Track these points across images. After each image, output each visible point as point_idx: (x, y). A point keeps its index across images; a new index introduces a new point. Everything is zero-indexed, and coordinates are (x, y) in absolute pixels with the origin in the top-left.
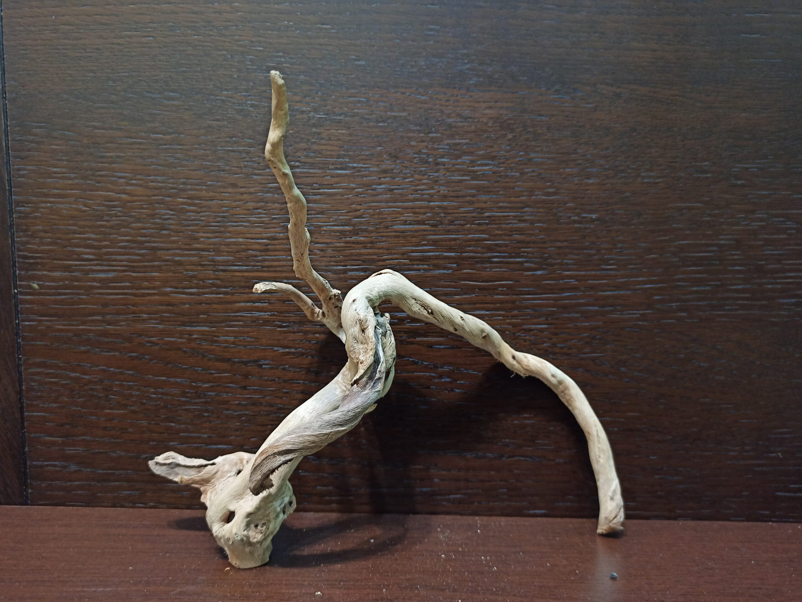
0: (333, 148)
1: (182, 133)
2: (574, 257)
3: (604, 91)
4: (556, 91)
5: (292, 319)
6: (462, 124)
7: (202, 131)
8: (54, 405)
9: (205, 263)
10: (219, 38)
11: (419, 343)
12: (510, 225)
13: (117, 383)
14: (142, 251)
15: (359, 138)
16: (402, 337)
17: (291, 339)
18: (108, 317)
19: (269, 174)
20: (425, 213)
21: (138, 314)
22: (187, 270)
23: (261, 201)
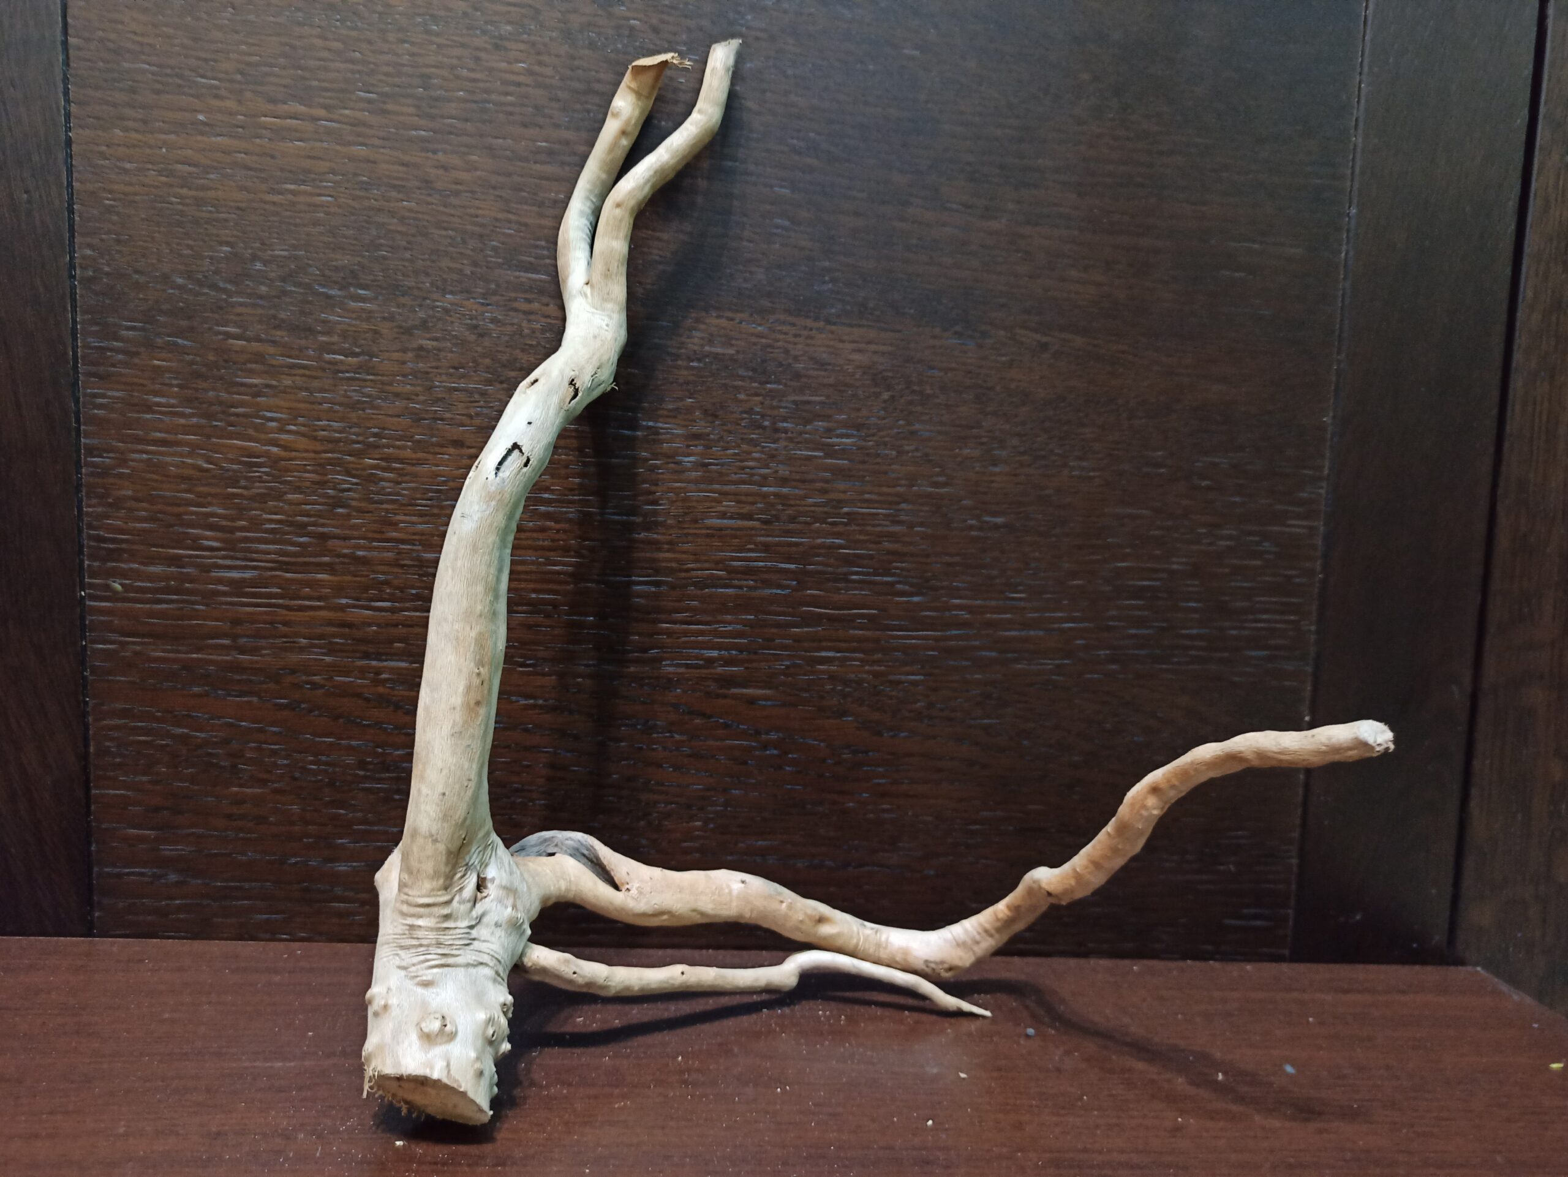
1: (376, 356)
2: (969, 578)
3: (1024, 339)
4: (956, 333)
6: (816, 373)
7: (410, 355)
8: (145, 779)
9: (406, 562)
10: (442, 209)
11: (735, 697)
12: (879, 529)
13: (253, 745)
14: (302, 540)
16: (709, 686)
18: (242, 641)
20: (754, 503)
21: (290, 637)
22: (374, 572)
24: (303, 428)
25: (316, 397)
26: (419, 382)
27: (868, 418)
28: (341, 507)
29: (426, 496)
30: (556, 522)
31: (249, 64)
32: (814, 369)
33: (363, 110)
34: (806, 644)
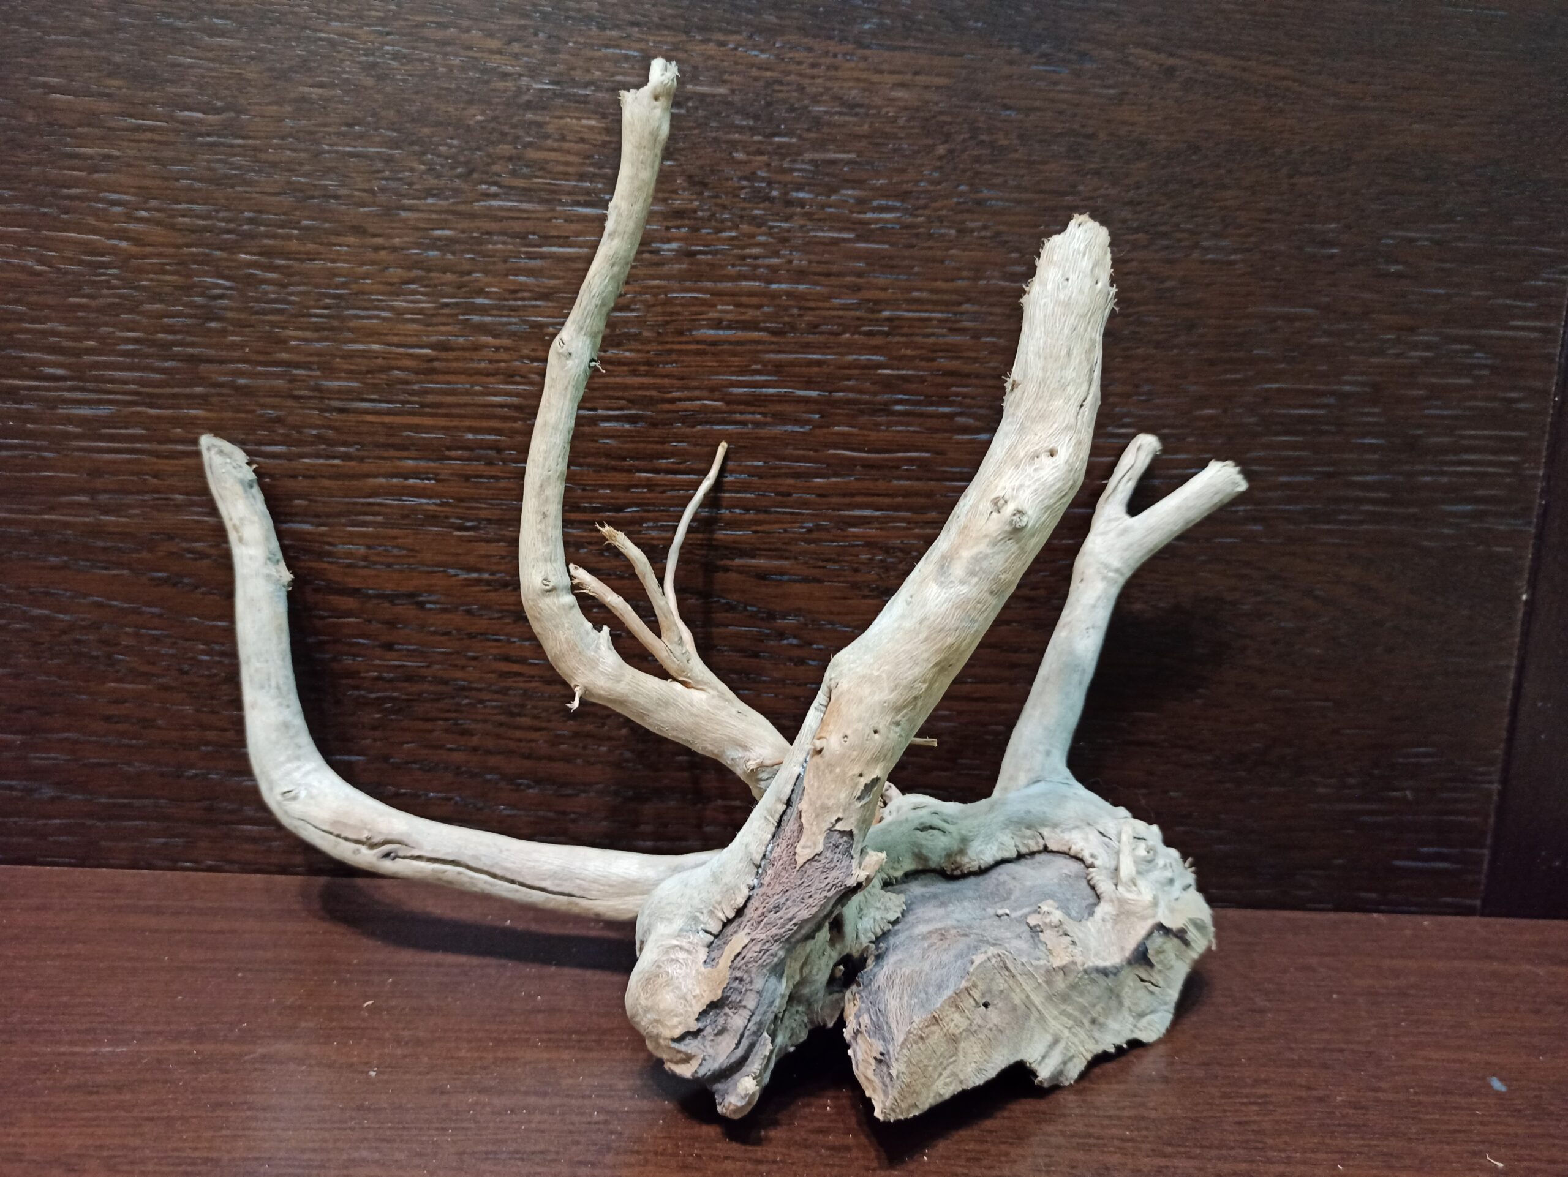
24: (157, 214)
25: (171, 171)
26: (302, 146)
27: (917, 182)
28: (212, 320)
29: (321, 303)
30: (495, 336)
32: (840, 113)
34: (834, 500)
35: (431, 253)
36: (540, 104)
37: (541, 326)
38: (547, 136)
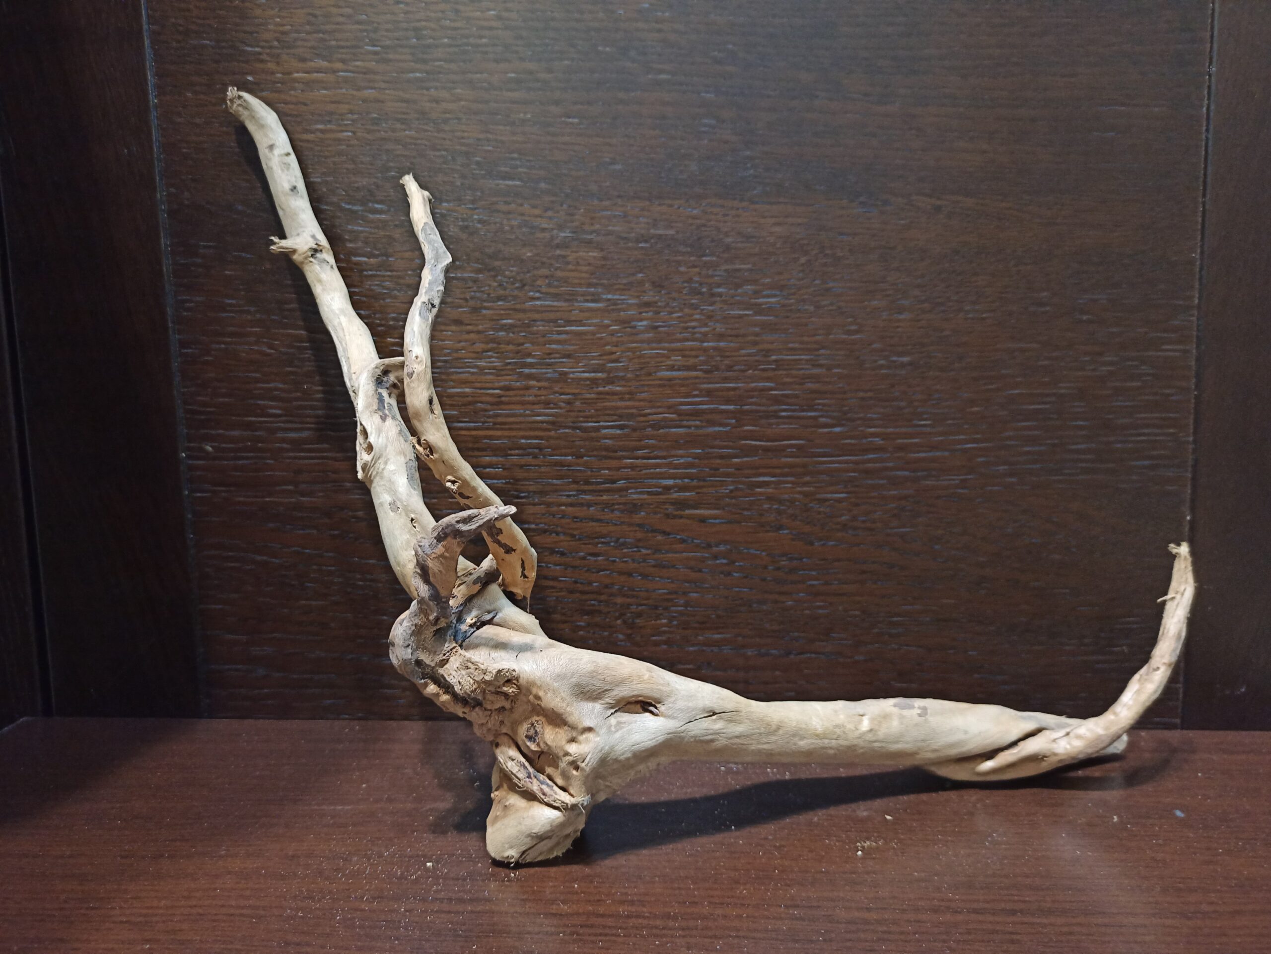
0: (584, 275)
1: (392, 256)
2: (882, 410)
3: (920, 204)
4: (861, 203)
5: (532, 488)
6: (743, 245)
10: (436, 134)
11: (689, 517)
12: (802, 372)
13: (315, 567)
15: (614, 262)
16: (667, 509)
17: (532, 512)
18: (303, 487)
19: (502, 307)
20: (697, 357)
23: (493, 341)
27: (789, 280)
30: (538, 381)
31: (283, 33)
32: (742, 242)
33: (371, 61)
34: (746, 471)
35: (501, 333)
36: (564, 245)
37: (566, 373)
38: (568, 263)
